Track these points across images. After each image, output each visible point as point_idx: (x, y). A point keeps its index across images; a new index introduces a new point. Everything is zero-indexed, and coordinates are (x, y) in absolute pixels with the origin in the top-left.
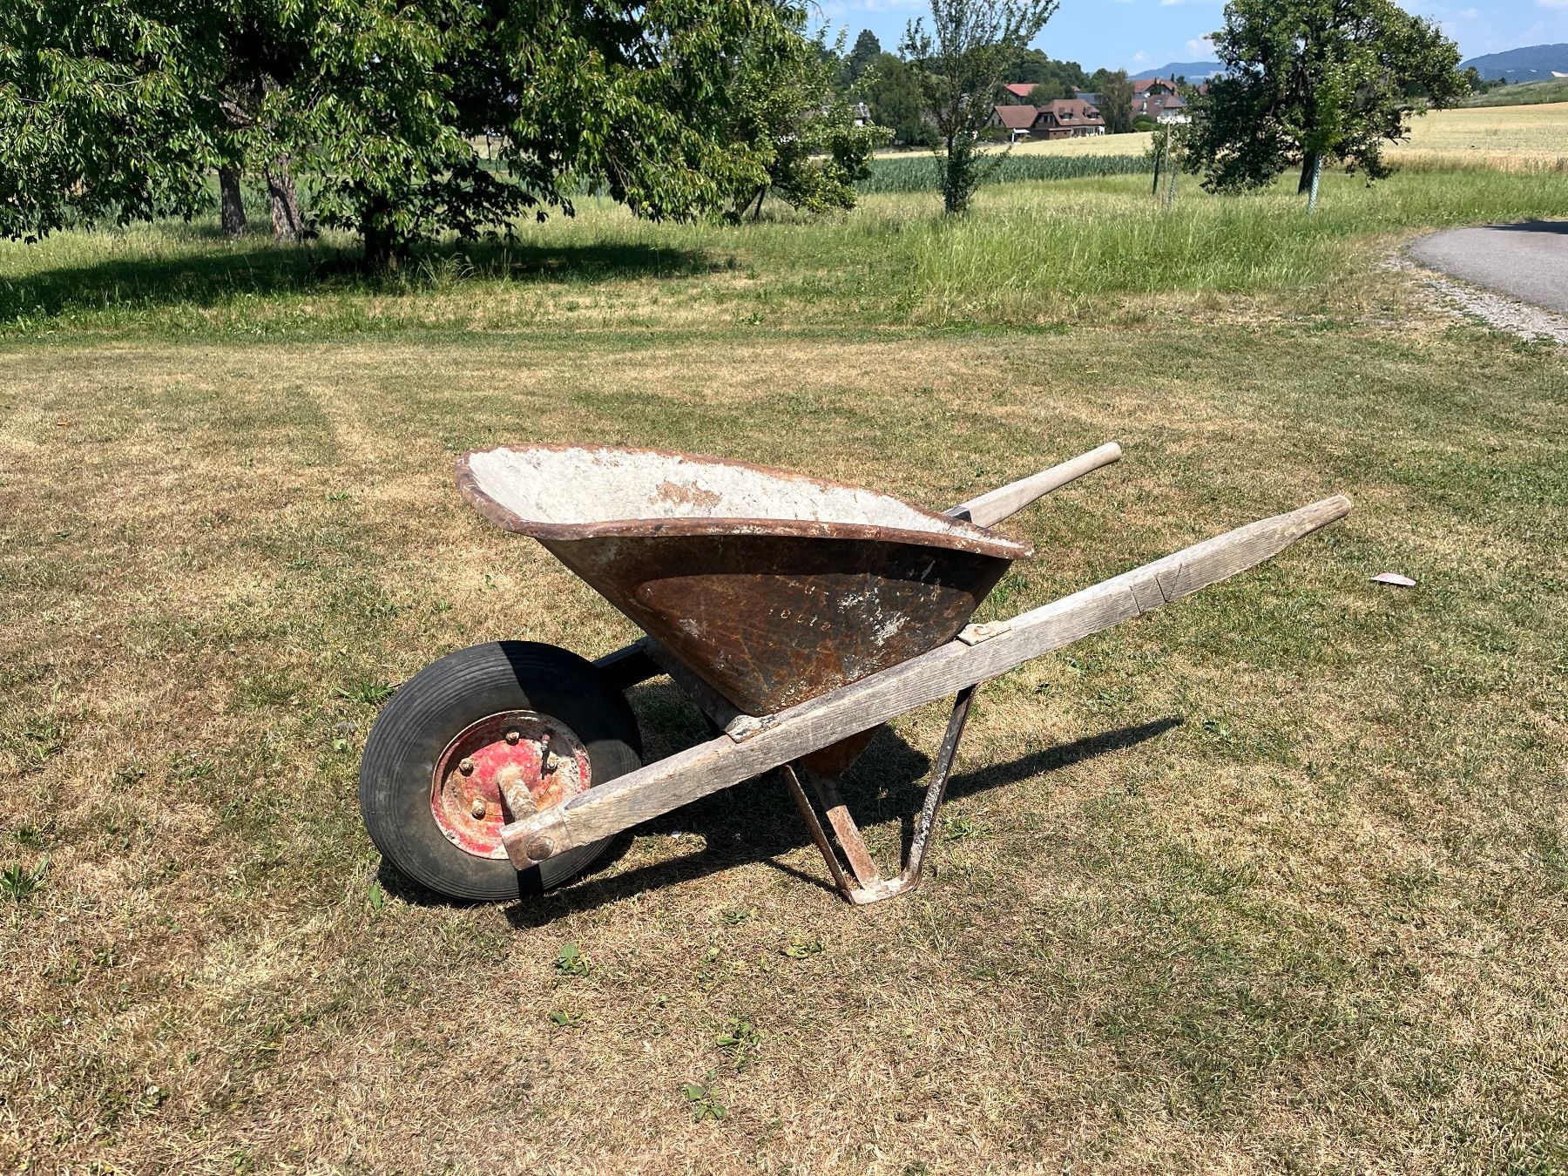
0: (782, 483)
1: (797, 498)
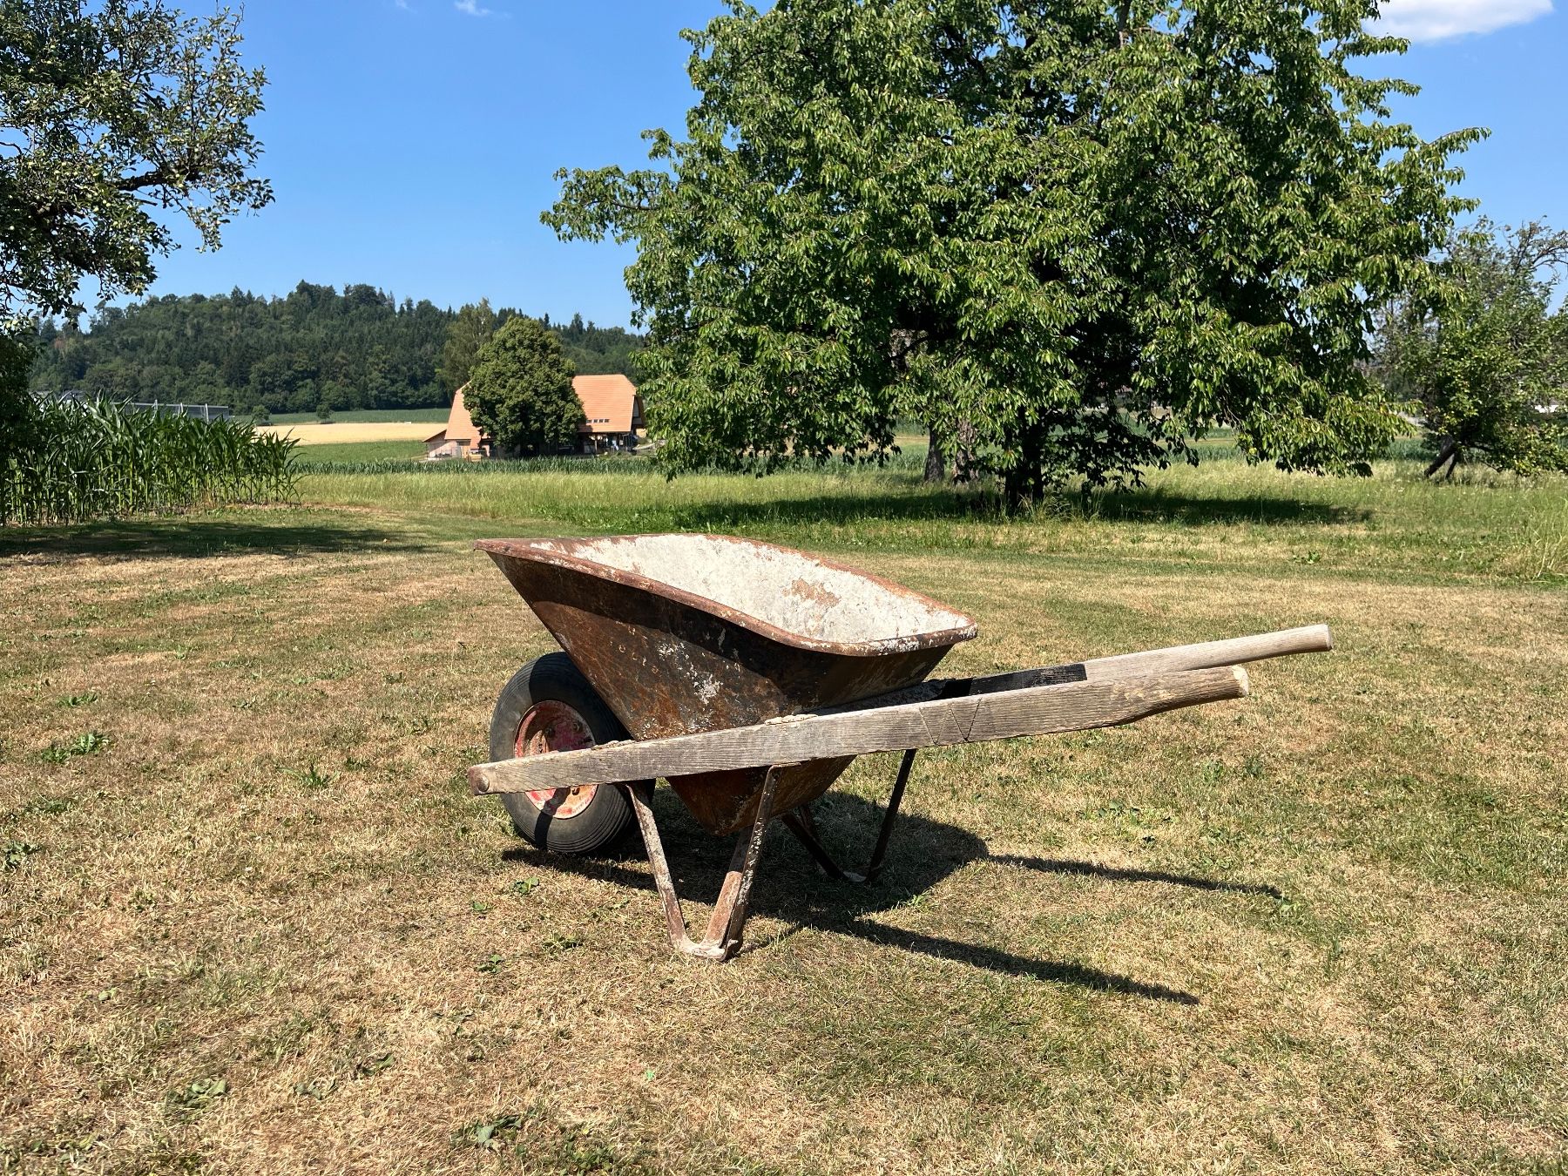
0: (894, 597)
1: (903, 613)
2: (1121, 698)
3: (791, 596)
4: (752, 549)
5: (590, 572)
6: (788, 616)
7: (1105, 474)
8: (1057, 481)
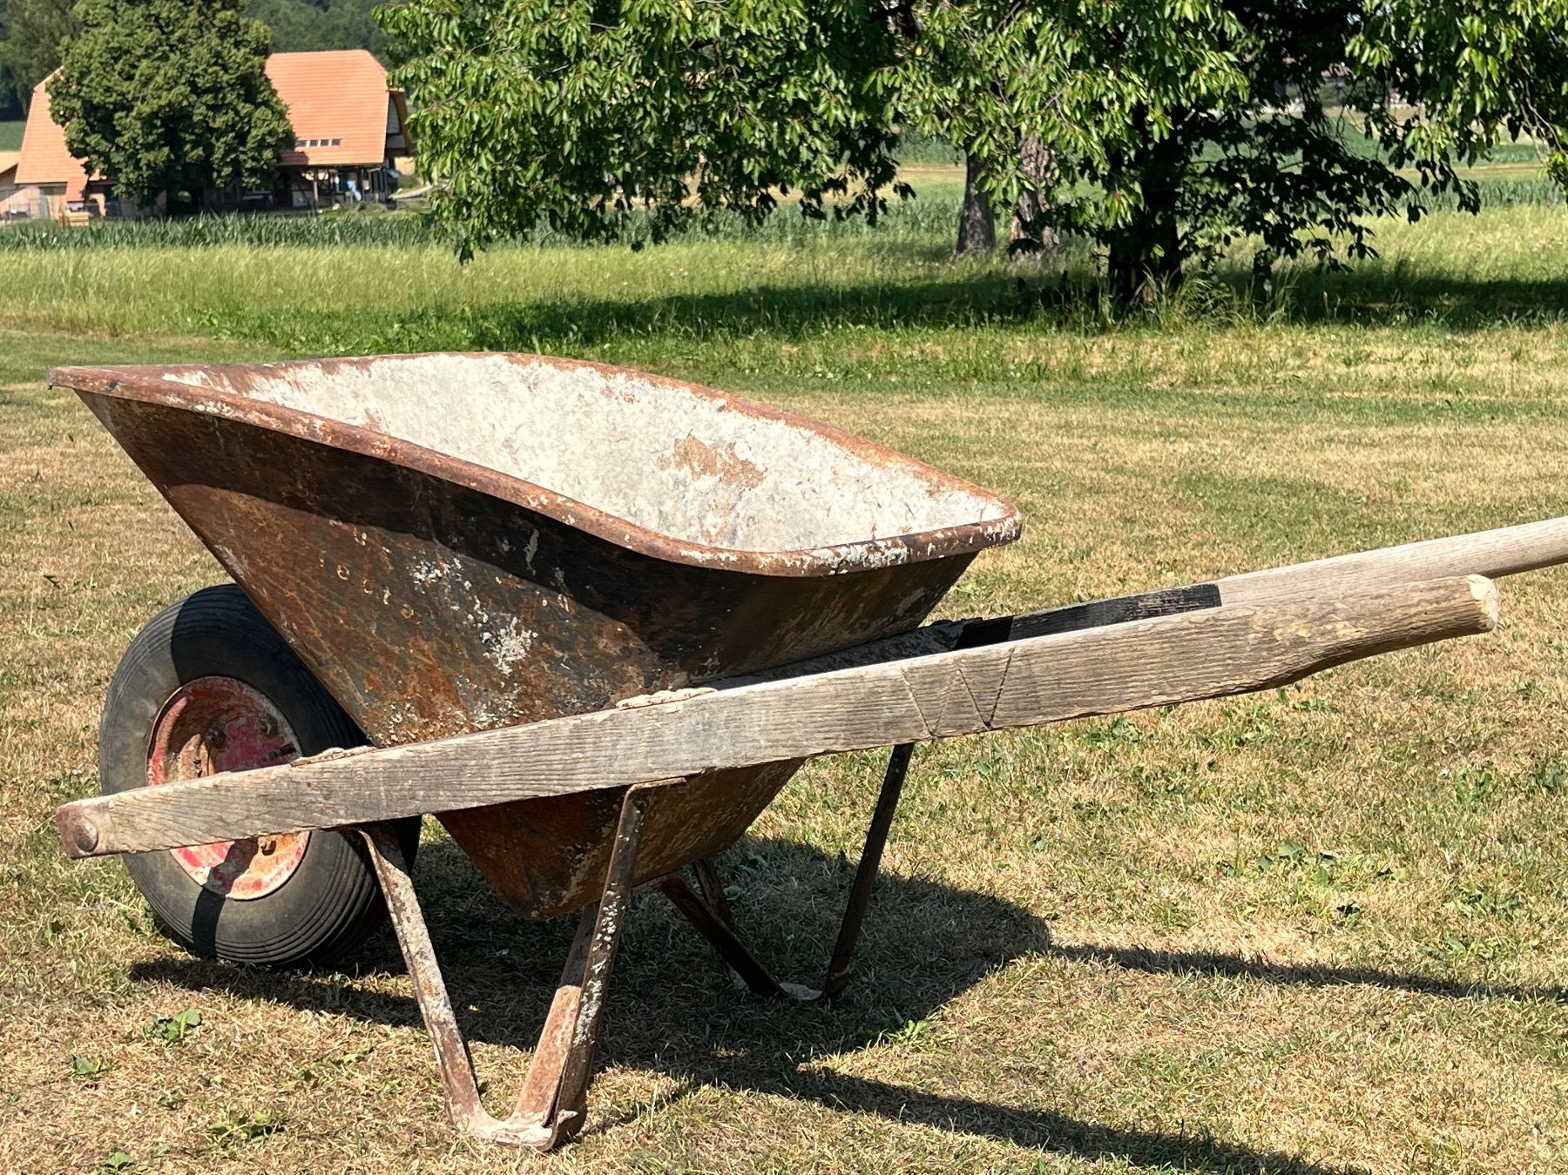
2: (1268, 640)
3: (672, 470)
4: (598, 381)
5: (274, 424)
6: (668, 507)
7: (1297, 234)
8: (1208, 249)
